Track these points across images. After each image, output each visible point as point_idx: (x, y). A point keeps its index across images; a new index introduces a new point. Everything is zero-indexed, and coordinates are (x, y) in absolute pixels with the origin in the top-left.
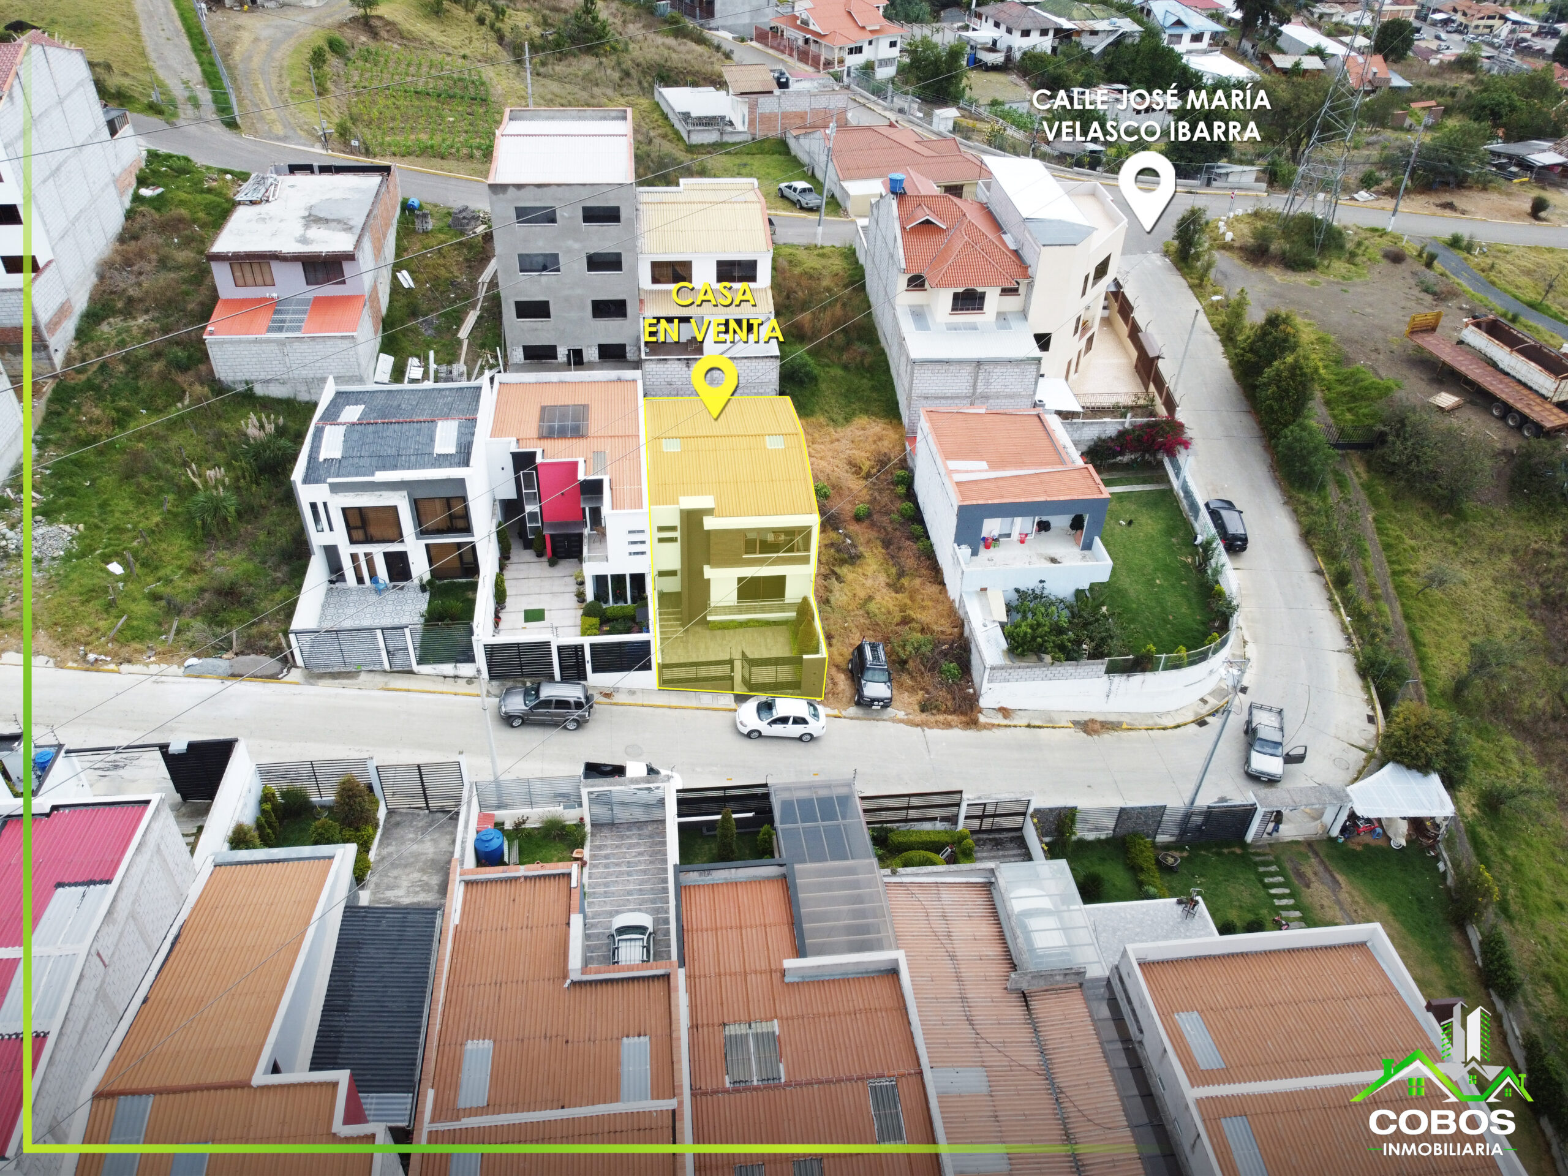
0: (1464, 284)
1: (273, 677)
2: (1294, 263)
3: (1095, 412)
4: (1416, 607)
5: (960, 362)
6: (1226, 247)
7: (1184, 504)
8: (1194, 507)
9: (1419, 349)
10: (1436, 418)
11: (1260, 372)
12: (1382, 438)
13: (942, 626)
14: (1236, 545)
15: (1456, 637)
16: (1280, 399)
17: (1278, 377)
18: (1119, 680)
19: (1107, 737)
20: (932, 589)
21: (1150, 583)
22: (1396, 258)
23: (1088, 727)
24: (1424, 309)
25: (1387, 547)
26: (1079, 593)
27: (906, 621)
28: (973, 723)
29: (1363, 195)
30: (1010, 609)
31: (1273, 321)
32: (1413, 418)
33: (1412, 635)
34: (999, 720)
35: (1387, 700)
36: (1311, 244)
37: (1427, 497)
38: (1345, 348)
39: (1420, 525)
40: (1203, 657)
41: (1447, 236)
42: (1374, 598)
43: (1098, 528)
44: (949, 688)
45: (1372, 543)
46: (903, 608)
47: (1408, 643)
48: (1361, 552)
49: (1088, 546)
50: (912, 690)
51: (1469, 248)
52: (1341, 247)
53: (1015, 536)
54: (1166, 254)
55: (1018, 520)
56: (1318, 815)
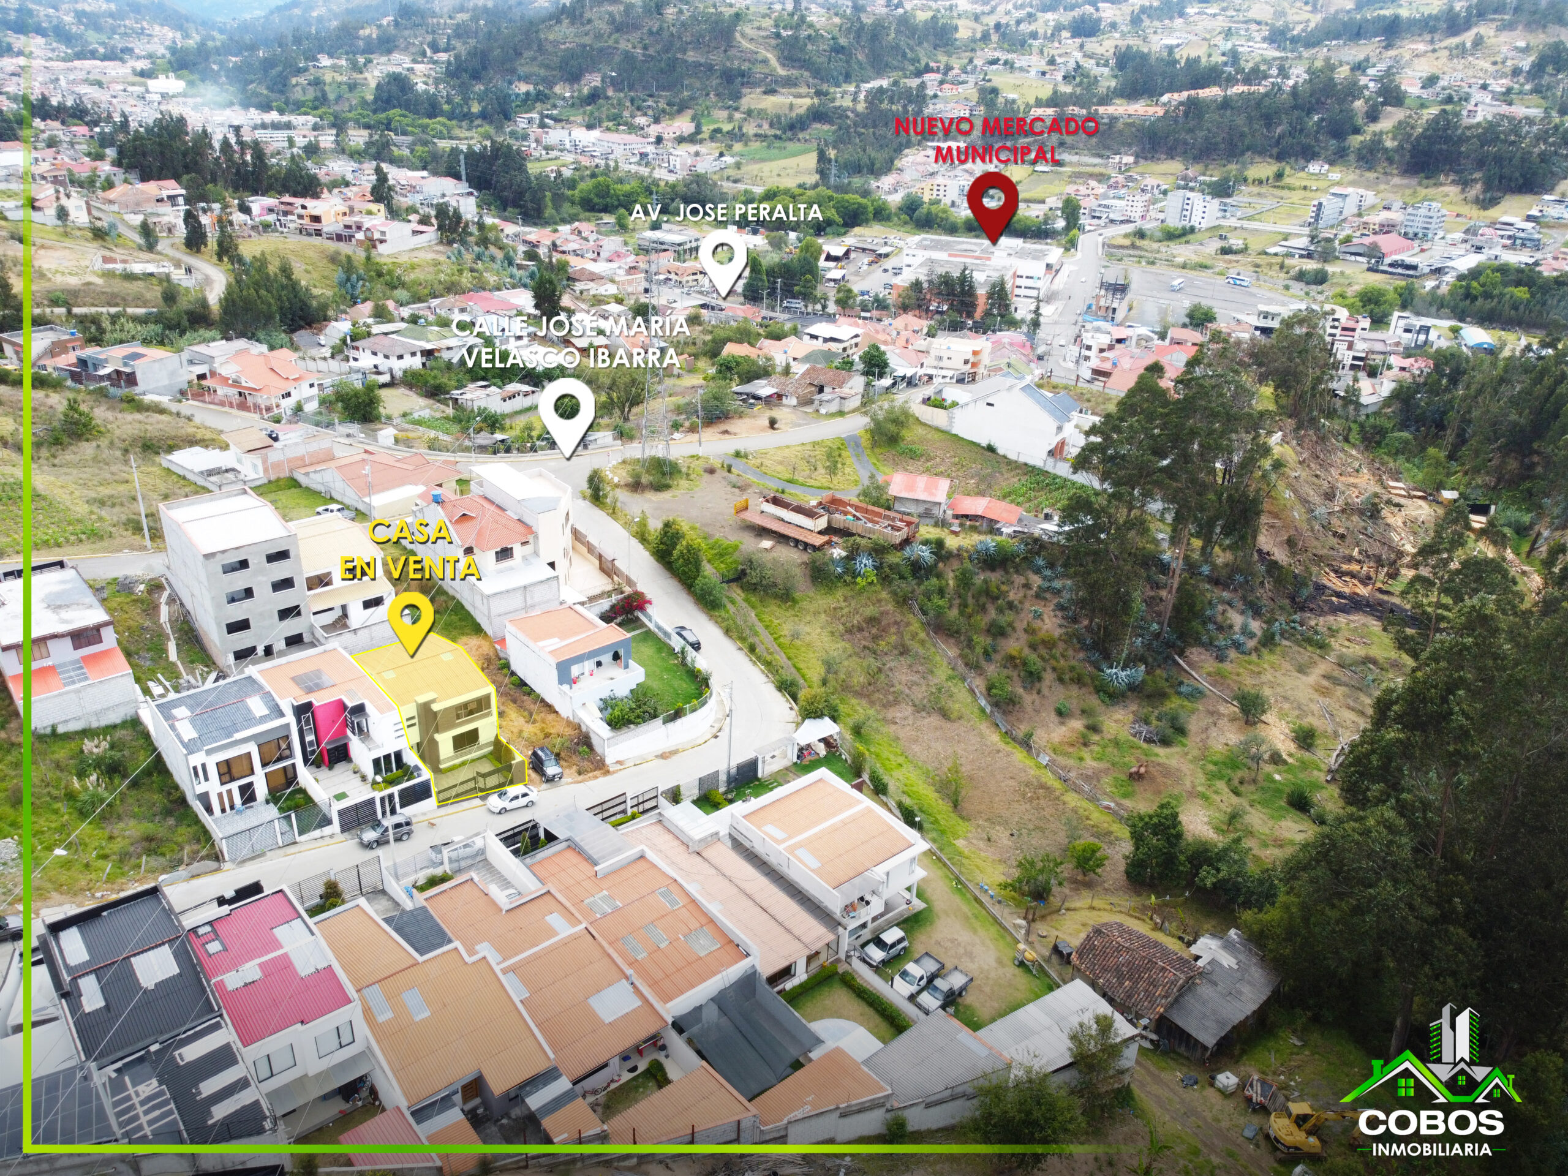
0: (751, 478)
1: (218, 869)
2: (660, 487)
3: (592, 599)
4: (792, 652)
5: (515, 590)
6: (617, 486)
7: (660, 635)
8: (666, 634)
9: (743, 520)
10: (765, 555)
11: (671, 554)
12: (743, 573)
13: (568, 732)
14: (696, 646)
15: (814, 661)
16: (686, 565)
17: (682, 554)
18: (670, 725)
19: (675, 758)
20: (552, 716)
21: (662, 679)
22: (711, 471)
23: (663, 756)
24: (739, 499)
25: (767, 627)
26: (632, 691)
27: (547, 736)
28: (607, 773)
29: (676, 435)
30: (601, 710)
31: (667, 525)
32: (754, 558)
33: (795, 666)
34: (619, 767)
35: (794, 698)
36: (664, 474)
37: (776, 596)
38: (706, 529)
39: (778, 612)
40: (704, 703)
41: (732, 451)
42: (771, 654)
43: (629, 655)
44: (589, 760)
45: (759, 627)
46: (542, 730)
47: (793, 670)
48: (756, 634)
49: (626, 667)
50: (570, 767)
51: (746, 456)
52: (680, 472)
53: (587, 673)
54: (584, 498)
55: (586, 663)
56: (785, 756)
